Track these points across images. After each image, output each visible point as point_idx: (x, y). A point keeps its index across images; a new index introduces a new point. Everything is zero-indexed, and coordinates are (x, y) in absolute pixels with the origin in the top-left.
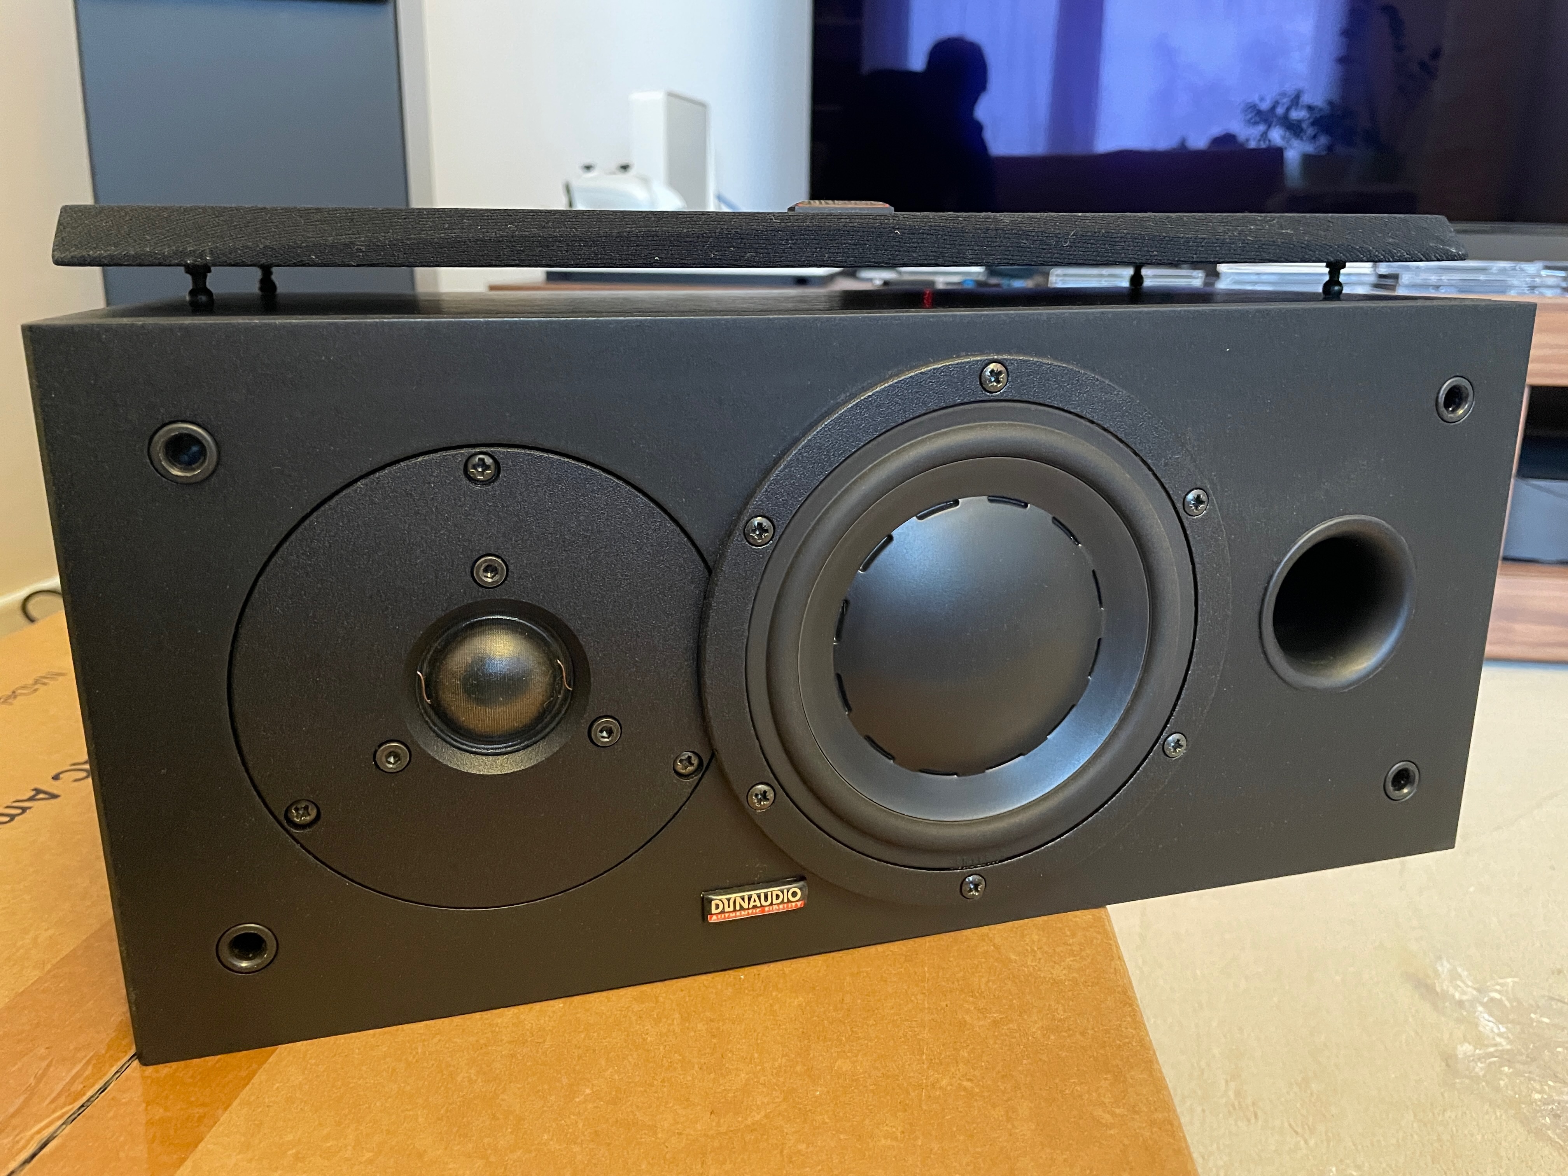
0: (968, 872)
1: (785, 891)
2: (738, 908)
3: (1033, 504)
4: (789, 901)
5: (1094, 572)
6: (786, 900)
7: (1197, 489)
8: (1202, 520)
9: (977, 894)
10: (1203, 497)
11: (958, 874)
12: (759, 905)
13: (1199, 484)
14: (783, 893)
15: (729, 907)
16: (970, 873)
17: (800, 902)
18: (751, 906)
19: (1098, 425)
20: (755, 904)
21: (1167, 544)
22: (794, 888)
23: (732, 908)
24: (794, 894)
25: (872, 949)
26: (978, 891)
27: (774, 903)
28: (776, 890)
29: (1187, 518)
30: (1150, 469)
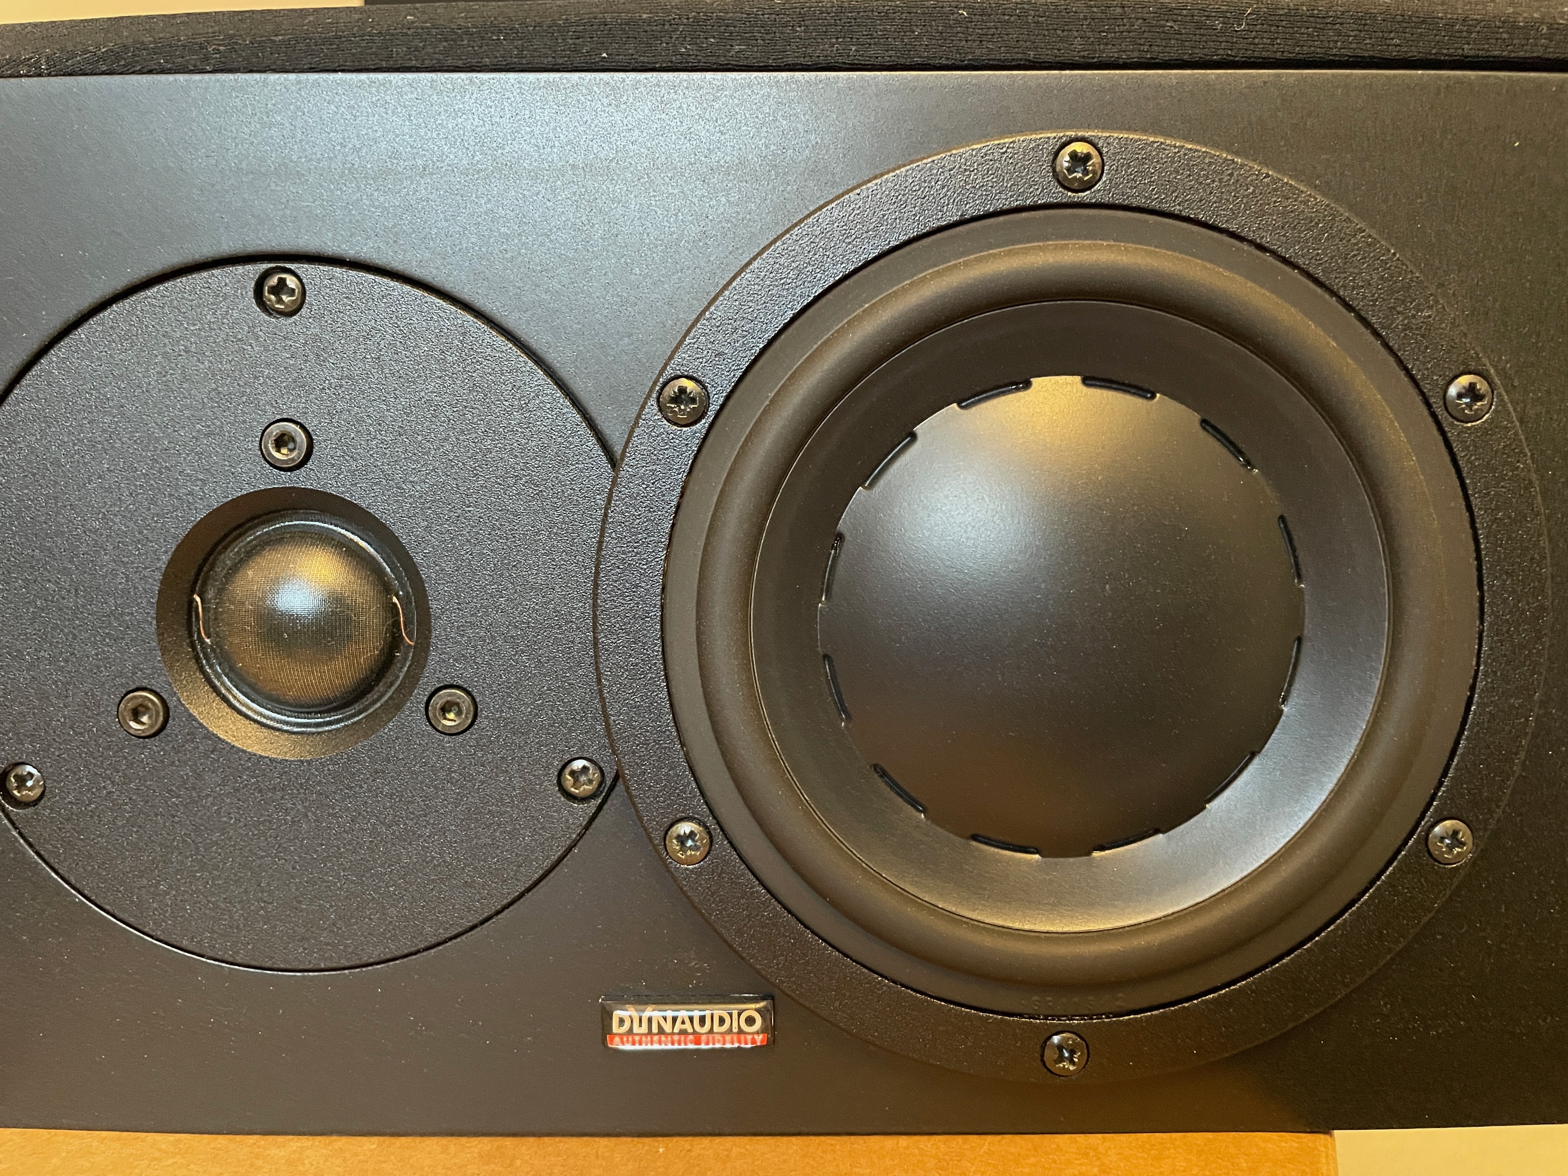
0: (1057, 1025)
1: (735, 1016)
2: (655, 1029)
3: (1164, 393)
4: (741, 1031)
5: (1282, 518)
6: (735, 1030)
7: (1469, 373)
8: (1484, 430)
9: (1072, 1068)
10: (1482, 386)
11: (1036, 1026)
12: (690, 1030)
13: (1473, 365)
14: (731, 1015)
15: (640, 1026)
16: (1060, 1029)
17: (761, 1036)
18: (676, 1030)
19: (1274, 253)
20: (684, 1027)
21: (1412, 462)
22: (751, 1009)
23: (644, 1029)
24: (750, 1021)
25: (889, 1142)
26: (1073, 1063)
27: (715, 1029)
28: (719, 1011)
29: (1452, 424)
30: (1376, 334)
